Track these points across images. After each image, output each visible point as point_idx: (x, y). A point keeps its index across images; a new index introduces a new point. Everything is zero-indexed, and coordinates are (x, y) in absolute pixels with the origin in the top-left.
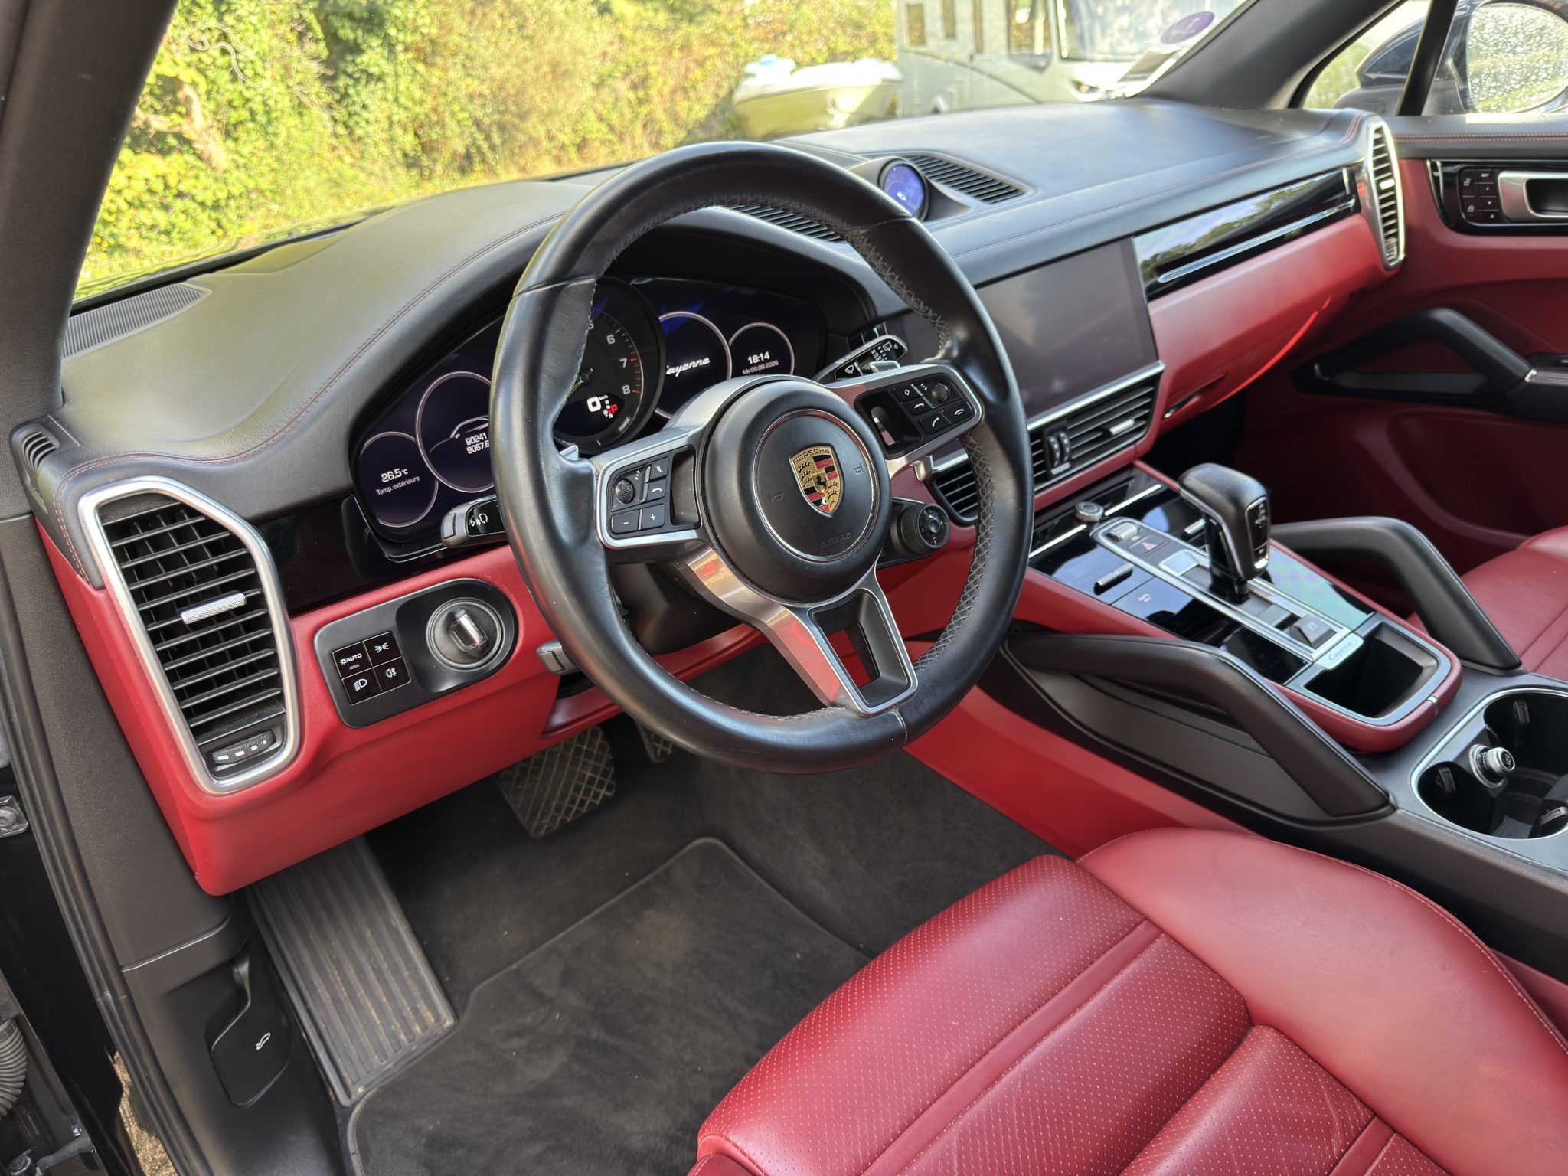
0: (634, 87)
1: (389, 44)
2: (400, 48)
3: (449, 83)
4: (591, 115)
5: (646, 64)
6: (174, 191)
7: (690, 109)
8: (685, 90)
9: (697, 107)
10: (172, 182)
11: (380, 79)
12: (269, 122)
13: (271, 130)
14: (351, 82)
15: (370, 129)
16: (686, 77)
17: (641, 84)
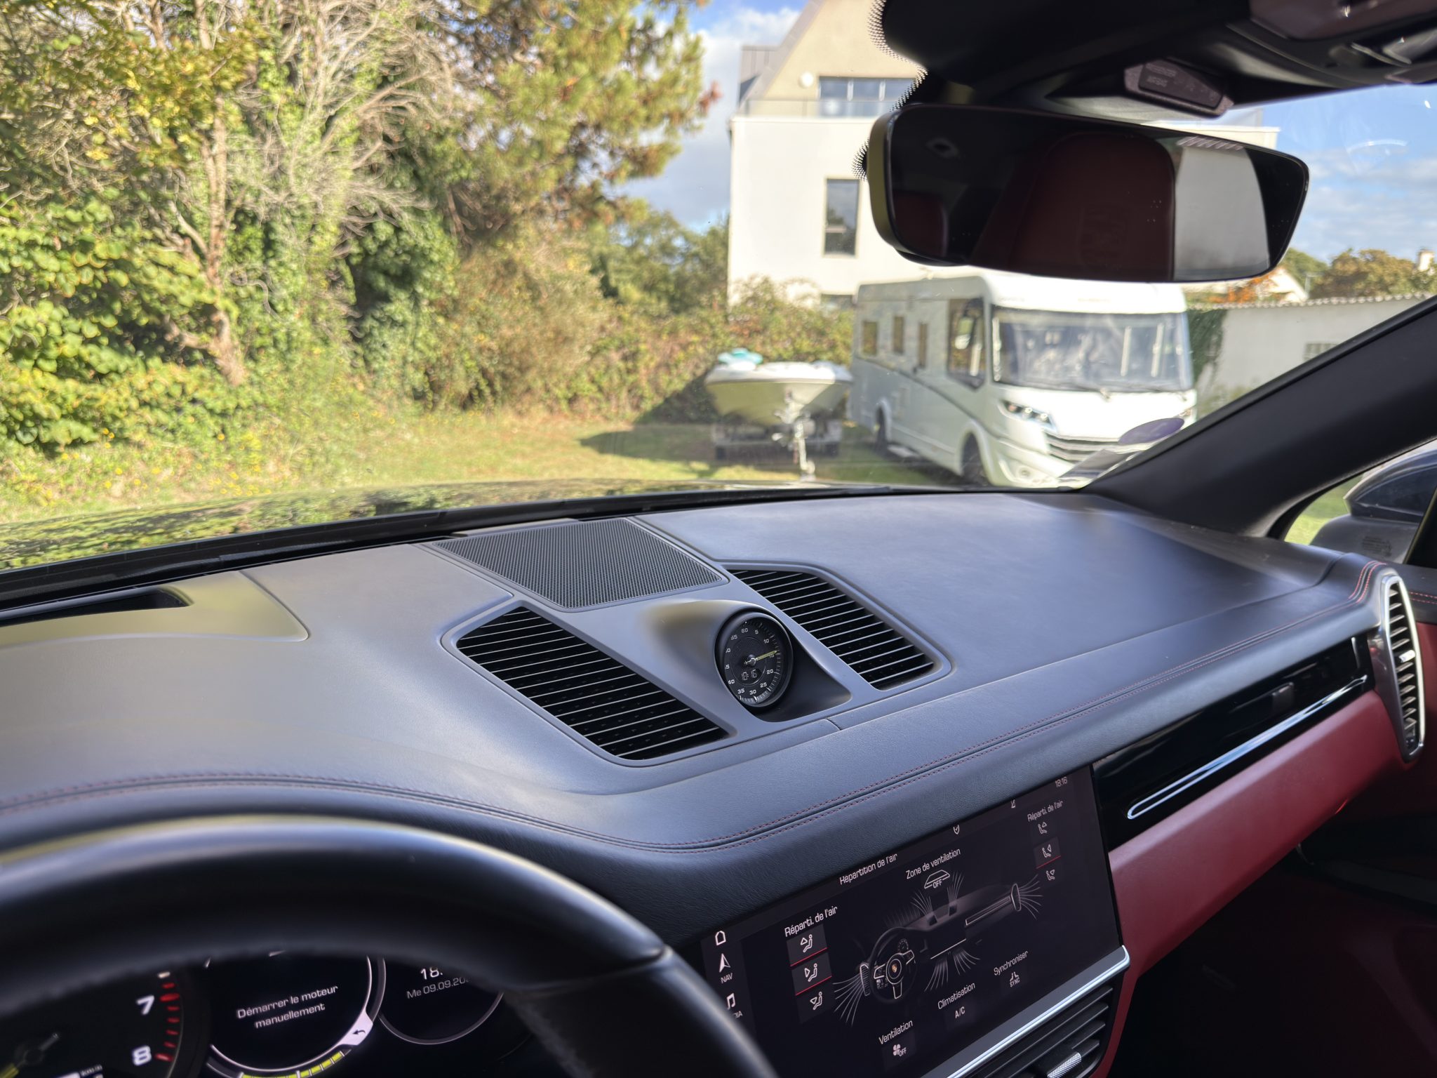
0: (625, 358)
1: (415, 298)
2: (425, 303)
3: (463, 336)
4: (585, 377)
5: (637, 342)
6: (189, 398)
7: (670, 382)
8: (668, 366)
9: (676, 381)
10: (190, 389)
11: (403, 325)
12: (289, 350)
13: (289, 356)
14: (375, 324)
15: (386, 365)
16: (670, 357)
17: (631, 357)
